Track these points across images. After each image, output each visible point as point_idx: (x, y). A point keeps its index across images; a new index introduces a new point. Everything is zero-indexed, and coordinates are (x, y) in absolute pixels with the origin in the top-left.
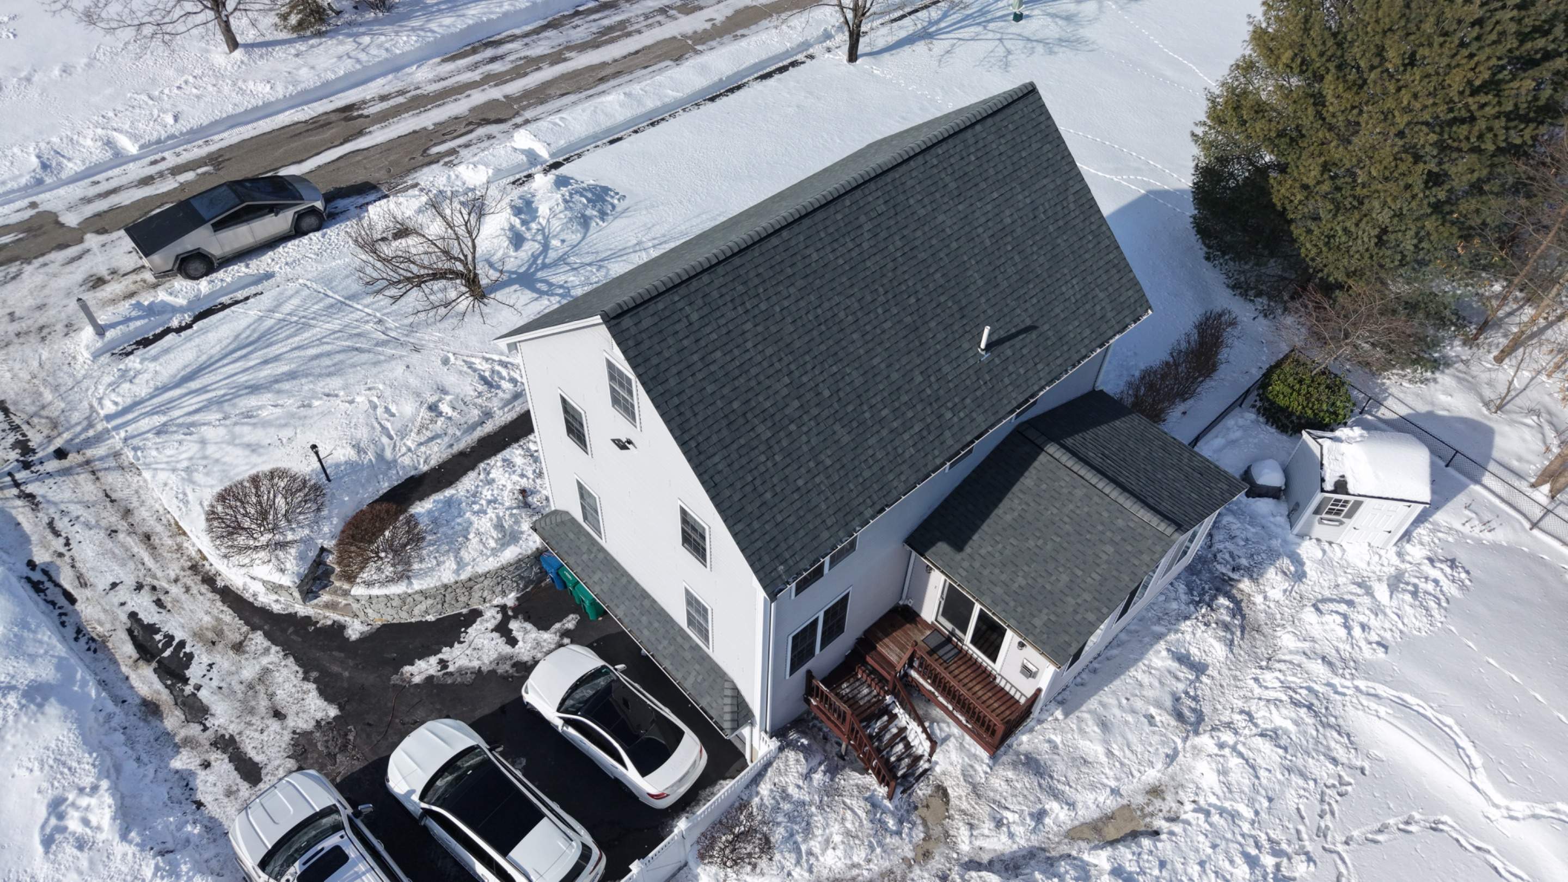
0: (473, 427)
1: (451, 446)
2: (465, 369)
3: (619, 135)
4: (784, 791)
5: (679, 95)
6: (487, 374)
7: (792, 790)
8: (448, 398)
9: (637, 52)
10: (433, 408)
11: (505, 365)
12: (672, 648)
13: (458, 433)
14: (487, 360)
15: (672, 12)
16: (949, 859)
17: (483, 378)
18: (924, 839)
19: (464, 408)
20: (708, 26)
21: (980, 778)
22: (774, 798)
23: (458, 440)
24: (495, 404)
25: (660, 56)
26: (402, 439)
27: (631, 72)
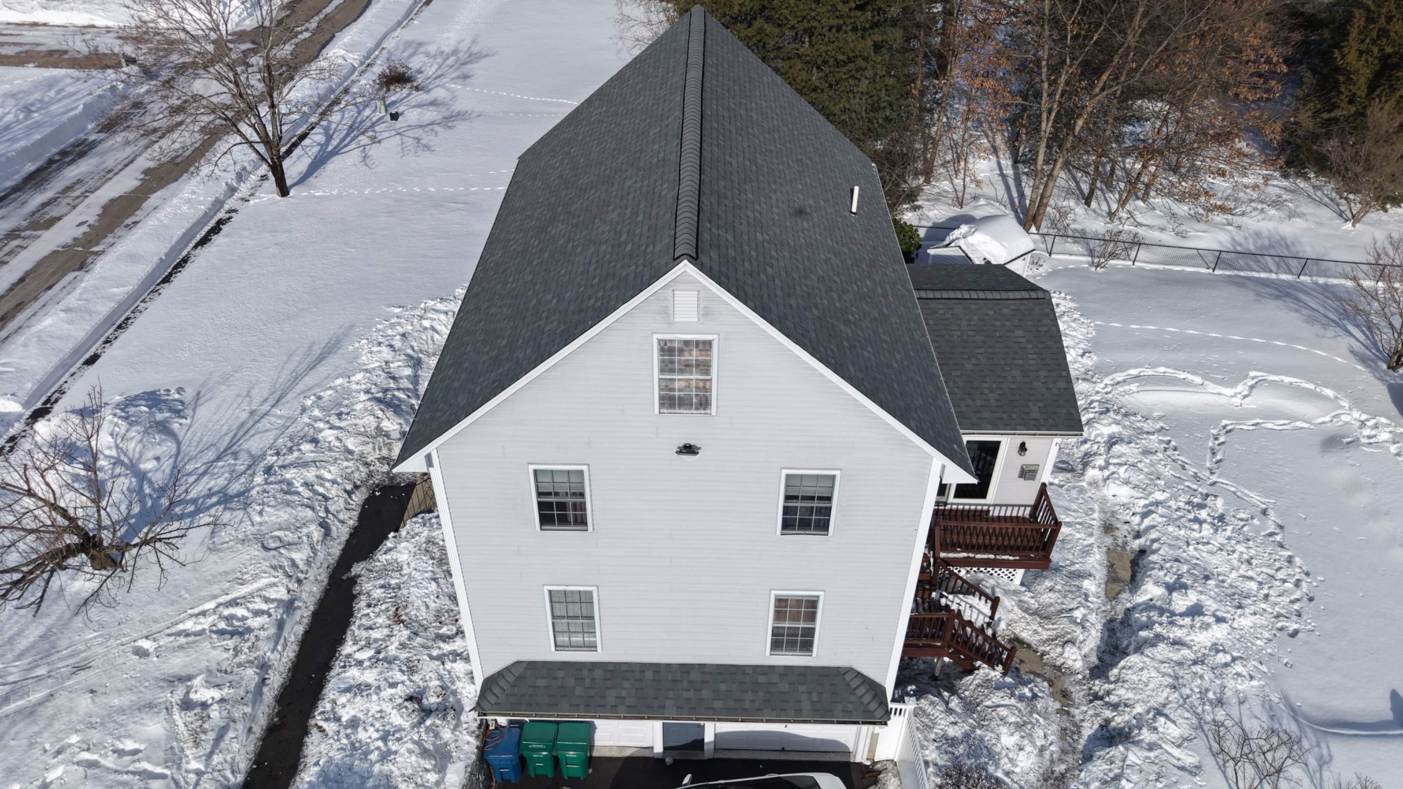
0: (258, 692)
1: (250, 730)
2: (182, 640)
3: (91, 353)
4: (947, 739)
5: (129, 288)
6: (222, 625)
7: (952, 732)
8: (197, 681)
9: (22, 280)
10: (187, 705)
11: (234, 603)
12: (761, 694)
13: (248, 710)
14: (204, 613)
15: (23, 234)
16: (1078, 683)
17: (221, 632)
18: (1050, 686)
19: (230, 677)
20: (85, 229)
21: (1033, 604)
22: (947, 753)
23: (253, 718)
24: (265, 648)
25: (54, 273)
26: (179, 768)
27: (36, 298)
